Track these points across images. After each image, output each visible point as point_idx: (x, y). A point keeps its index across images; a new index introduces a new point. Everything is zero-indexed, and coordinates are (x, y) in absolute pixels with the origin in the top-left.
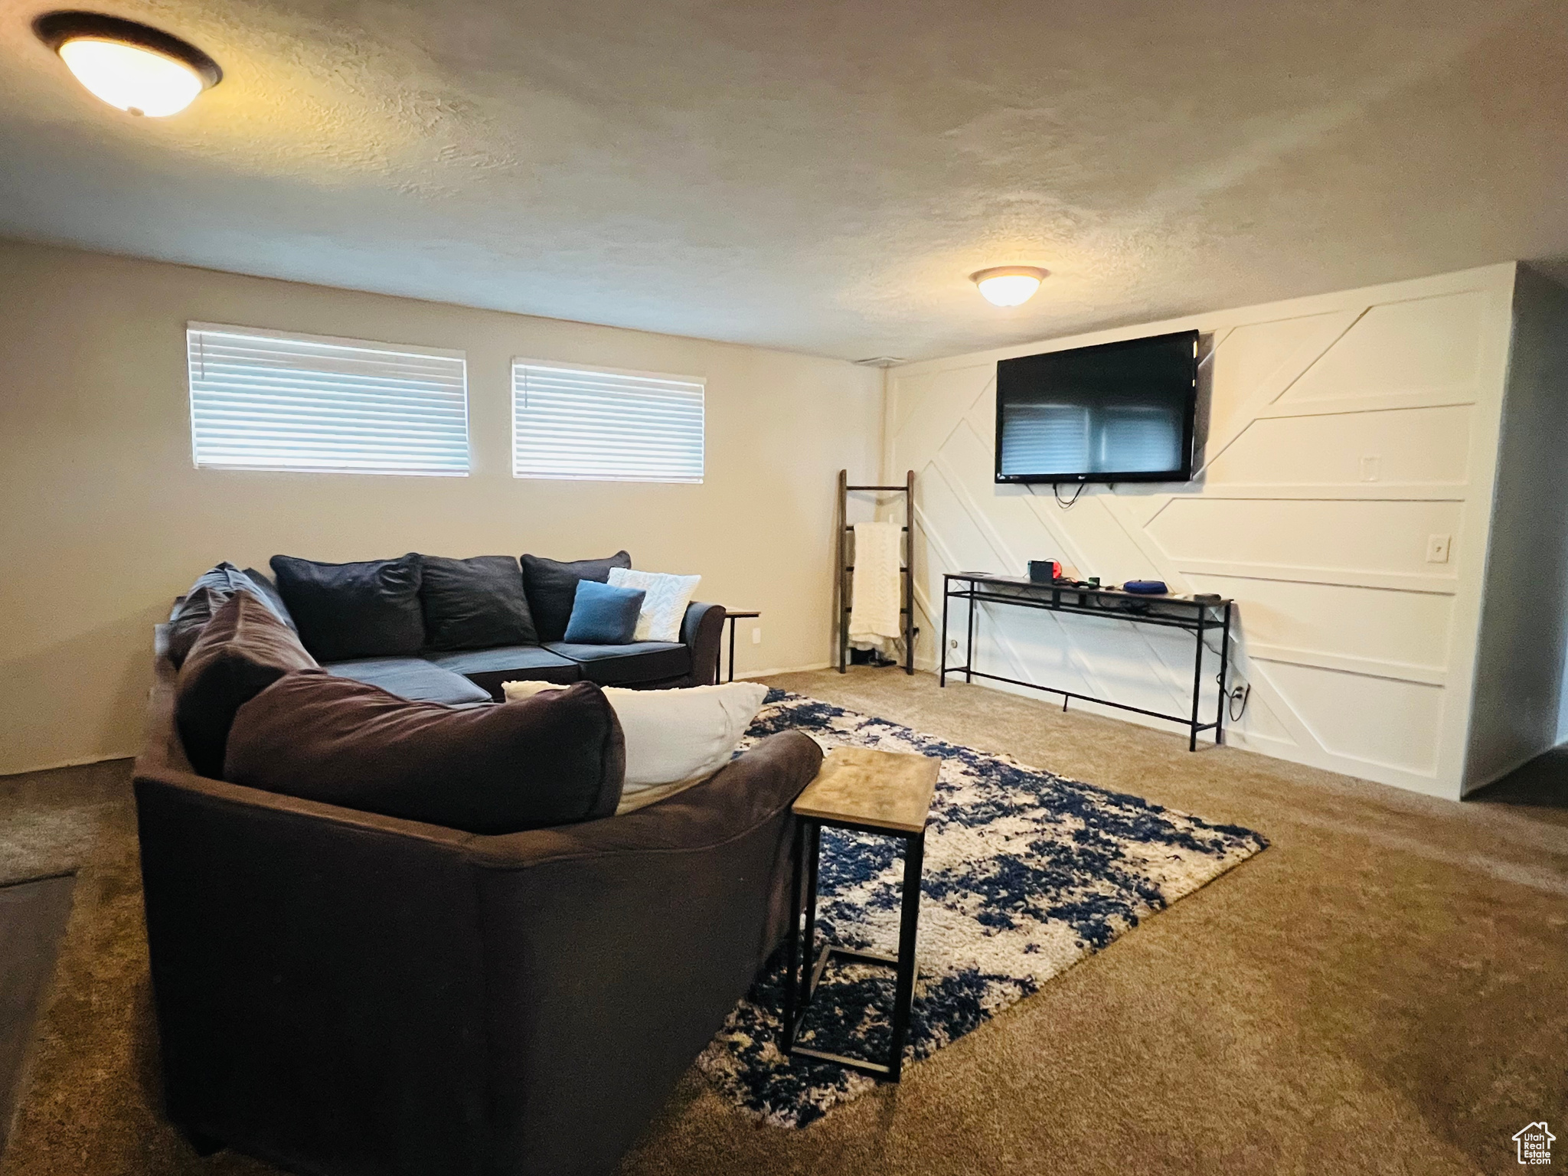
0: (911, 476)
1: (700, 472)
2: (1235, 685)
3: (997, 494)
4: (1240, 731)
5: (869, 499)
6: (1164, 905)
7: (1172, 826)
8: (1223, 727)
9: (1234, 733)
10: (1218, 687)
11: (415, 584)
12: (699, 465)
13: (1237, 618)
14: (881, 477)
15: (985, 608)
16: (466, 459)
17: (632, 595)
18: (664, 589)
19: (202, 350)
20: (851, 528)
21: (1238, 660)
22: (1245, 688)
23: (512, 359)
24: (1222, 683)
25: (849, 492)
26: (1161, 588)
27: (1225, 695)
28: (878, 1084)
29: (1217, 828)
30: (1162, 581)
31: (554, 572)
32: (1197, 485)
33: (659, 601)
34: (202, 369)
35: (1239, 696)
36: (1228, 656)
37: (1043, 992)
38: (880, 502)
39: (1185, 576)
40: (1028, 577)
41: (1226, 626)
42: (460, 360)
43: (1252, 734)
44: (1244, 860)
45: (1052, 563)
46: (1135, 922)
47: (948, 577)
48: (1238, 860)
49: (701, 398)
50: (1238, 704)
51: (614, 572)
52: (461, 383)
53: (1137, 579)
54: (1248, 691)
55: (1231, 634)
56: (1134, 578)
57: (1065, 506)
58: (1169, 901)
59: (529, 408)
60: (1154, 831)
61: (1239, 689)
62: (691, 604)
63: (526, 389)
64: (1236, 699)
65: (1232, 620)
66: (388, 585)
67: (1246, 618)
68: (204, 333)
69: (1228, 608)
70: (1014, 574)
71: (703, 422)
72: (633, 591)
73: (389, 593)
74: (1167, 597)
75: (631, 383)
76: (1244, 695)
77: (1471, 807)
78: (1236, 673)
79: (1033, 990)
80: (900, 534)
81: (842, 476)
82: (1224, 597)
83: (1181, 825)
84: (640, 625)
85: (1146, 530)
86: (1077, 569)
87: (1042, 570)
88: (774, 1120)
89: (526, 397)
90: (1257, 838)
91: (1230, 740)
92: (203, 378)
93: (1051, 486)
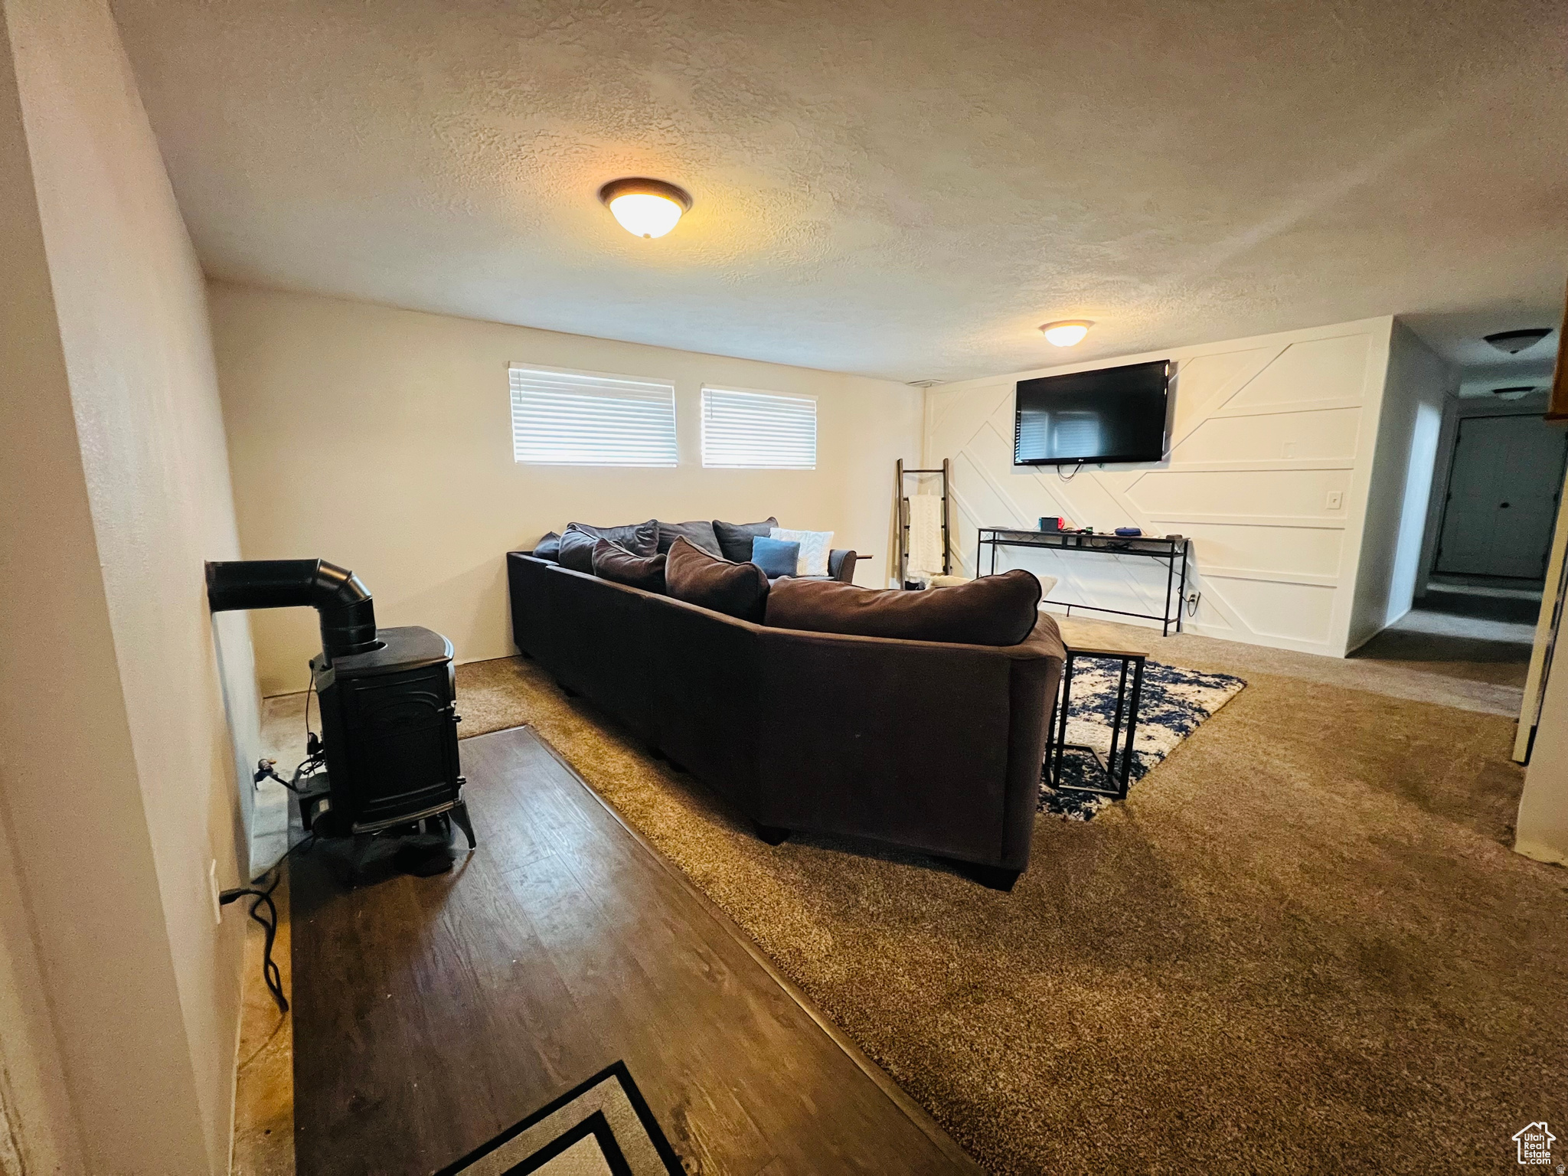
0: (946, 462)
1: (813, 462)
2: (1190, 593)
3: (1012, 473)
4: (1194, 623)
5: (913, 479)
6: (1208, 715)
7: (1186, 676)
8: (1181, 621)
9: (1189, 625)
10: (1179, 595)
11: (656, 541)
12: (813, 457)
13: (1192, 548)
14: (922, 463)
15: (1004, 551)
16: (675, 455)
17: (792, 546)
18: (810, 542)
19: (519, 382)
20: (907, 499)
21: (1192, 577)
22: (1197, 595)
23: (702, 385)
24: (1181, 593)
25: (905, 474)
26: (1138, 533)
27: (1183, 600)
28: (1113, 801)
29: (1213, 676)
30: (1137, 527)
31: (737, 531)
32: (1165, 464)
33: (809, 549)
34: (521, 396)
35: (1193, 601)
36: (1186, 576)
37: (1169, 758)
38: (921, 481)
39: (1155, 524)
40: (1040, 528)
41: (1185, 555)
42: (669, 387)
43: (1201, 624)
44: (1239, 692)
45: (1057, 519)
46: (1198, 724)
47: (980, 530)
48: (1235, 693)
49: (814, 410)
50: (1192, 606)
51: (773, 530)
52: (671, 402)
53: (1123, 527)
54: (1199, 597)
55: (1188, 560)
56: (1121, 526)
57: (1066, 480)
58: (1211, 711)
59: (714, 419)
60: (1177, 679)
61: (1193, 596)
62: (831, 551)
63: (712, 405)
64: (1191, 603)
65: (1188, 553)
66: (643, 542)
67: (1198, 549)
68: (521, 370)
69: (1186, 544)
70: (1029, 528)
71: (815, 427)
72: (793, 543)
73: (644, 546)
74: (1142, 537)
75: (770, 400)
76: (1196, 600)
77: (1352, 661)
78: (1191, 586)
79: (1164, 758)
80: (940, 502)
81: (899, 463)
82: (1184, 537)
83: (1190, 675)
84: (799, 566)
85: (1126, 494)
86: (1075, 521)
87: (1050, 525)
88: (1071, 817)
89: (712, 411)
90: (1239, 681)
91: (1185, 629)
92: (521, 402)
93: (1056, 466)
